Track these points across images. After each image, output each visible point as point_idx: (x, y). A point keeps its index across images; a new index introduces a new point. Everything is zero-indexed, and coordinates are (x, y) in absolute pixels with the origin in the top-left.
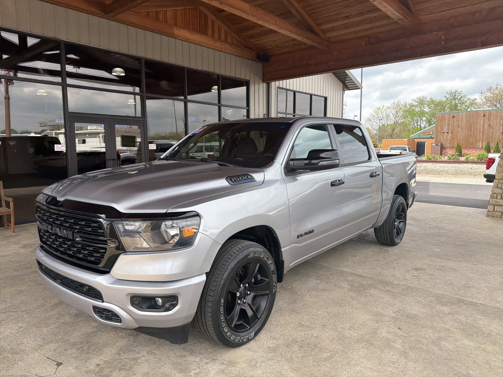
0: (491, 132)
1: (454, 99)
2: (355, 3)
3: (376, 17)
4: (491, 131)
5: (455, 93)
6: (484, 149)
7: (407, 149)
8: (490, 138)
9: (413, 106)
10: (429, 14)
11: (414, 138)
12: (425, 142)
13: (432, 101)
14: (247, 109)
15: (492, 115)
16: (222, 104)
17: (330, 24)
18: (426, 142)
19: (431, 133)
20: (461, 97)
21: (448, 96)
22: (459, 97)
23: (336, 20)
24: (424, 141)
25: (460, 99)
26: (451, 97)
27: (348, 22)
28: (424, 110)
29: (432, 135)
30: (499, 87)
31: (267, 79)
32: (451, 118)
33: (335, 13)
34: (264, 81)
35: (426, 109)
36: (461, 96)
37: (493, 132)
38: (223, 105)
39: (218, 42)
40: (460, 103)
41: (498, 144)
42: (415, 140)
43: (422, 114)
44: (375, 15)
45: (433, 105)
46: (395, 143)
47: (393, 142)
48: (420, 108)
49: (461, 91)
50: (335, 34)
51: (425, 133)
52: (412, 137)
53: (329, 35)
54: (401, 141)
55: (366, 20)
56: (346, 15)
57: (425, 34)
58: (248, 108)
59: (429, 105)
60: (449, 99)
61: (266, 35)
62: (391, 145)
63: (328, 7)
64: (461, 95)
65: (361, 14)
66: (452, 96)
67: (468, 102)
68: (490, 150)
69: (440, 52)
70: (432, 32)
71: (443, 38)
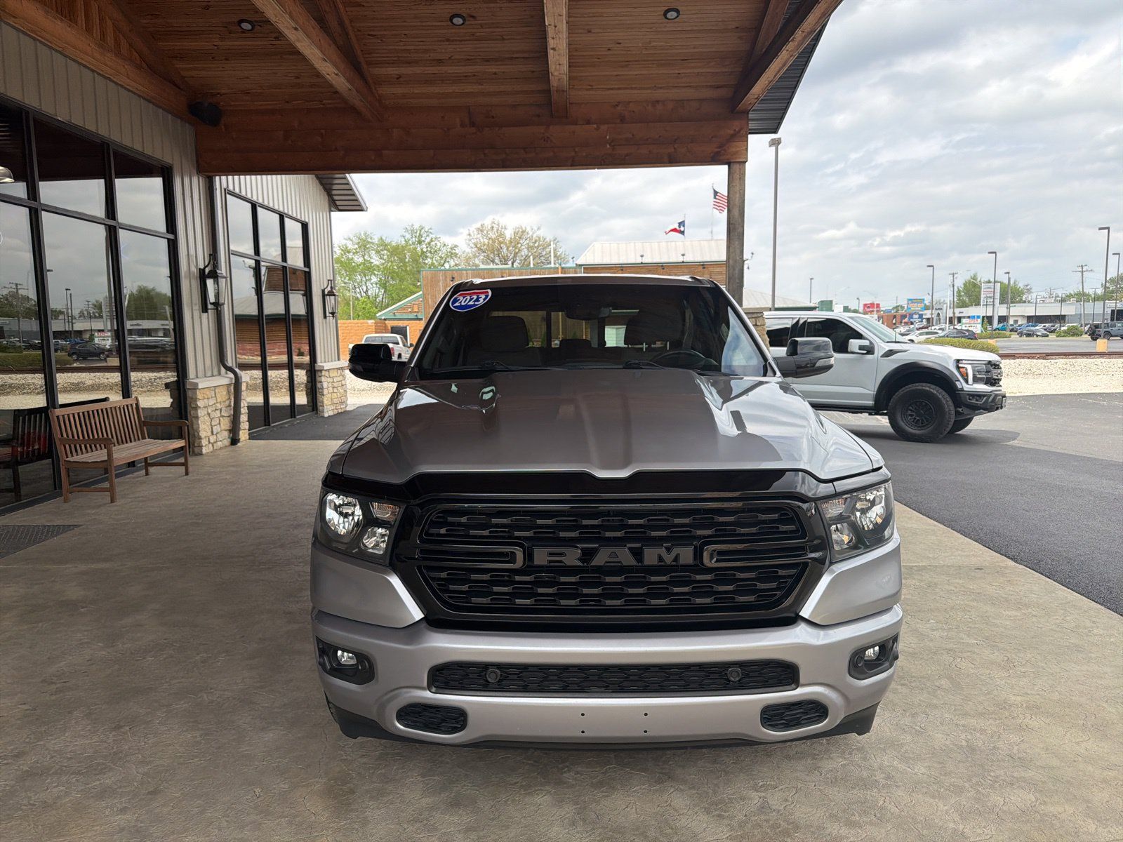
1: (420, 242)
2: (468, 38)
3: (495, 74)
5: (420, 231)
7: (400, 342)
9: (349, 252)
10: (587, 90)
11: (385, 320)
12: (406, 327)
13: (383, 245)
14: (169, 240)
16: (119, 221)
17: (398, 67)
18: (408, 327)
19: (416, 310)
20: (432, 241)
21: (408, 236)
22: (428, 240)
23: (416, 62)
24: (405, 325)
25: (429, 243)
26: (414, 239)
27: (437, 72)
28: (372, 263)
29: (418, 312)
30: (495, 226)
31: (209, 168)
32: (448, 280)
33: (418, 48)
34: (200, 171)
35: (376, 261)
36: (432, 239)
38: (122, 224)
39: (109, 55)
40: (431, 252)
42: (387, 322)
43: (368, 269)
44: (494, 70)
45: (385, 252)
46: (349, 328)
47: (346, 327)
48: (363, 256)
49: (431, 229)
50: (399, 90)
51: (404, 309)
52: (381, 315)
53: (386, 90)
54: (361, 324)
55: (474, 75)
56: (439, 56)
57: (576, 124)
58: (171, 237)
59: (378, 252)
60: (411, 242)
61: (226, 59)
62: (366, 333)
63: (406, 32)
64: (431, 236)
65: (469, 61)
66: (416, 237)
67: (444, 250)
69: (604, 162)
70: (588, 122)
71: (608, 137)
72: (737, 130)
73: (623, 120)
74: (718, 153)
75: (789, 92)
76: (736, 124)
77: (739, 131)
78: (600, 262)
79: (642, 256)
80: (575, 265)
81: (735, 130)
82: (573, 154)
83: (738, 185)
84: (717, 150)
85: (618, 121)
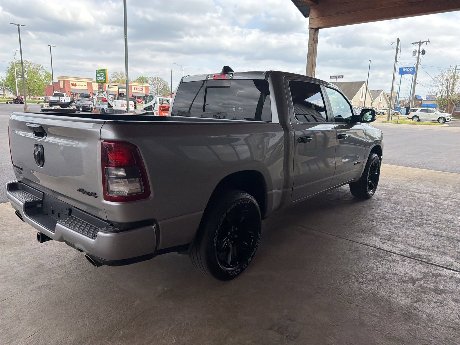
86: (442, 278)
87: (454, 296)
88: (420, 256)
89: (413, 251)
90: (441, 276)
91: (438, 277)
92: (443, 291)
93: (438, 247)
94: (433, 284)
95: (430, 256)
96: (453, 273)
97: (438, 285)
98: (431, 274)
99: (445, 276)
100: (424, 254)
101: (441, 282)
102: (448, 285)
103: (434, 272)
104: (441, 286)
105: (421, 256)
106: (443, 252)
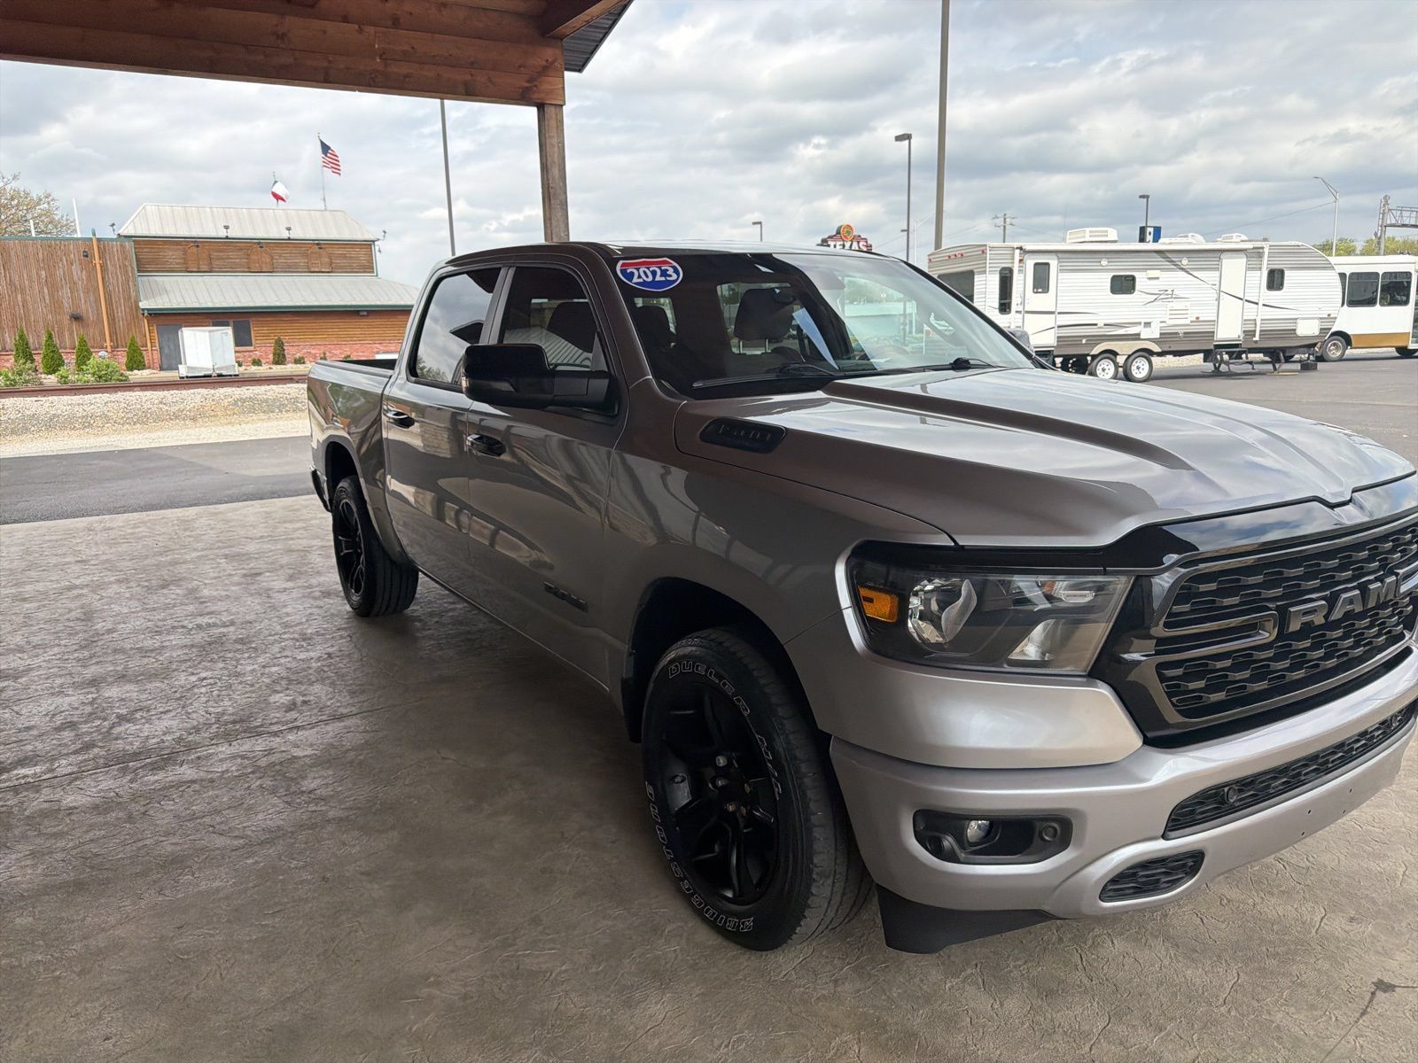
0: (21, 304)
4: (19, 298)
6: (14, 353)
8: (21, 319)
15: (13, 253)
37: (24, 301)
41: (50, 337)
57: (328, 20)
68: (31, 355)
69: (374, 82)
70: (345, 19)
71: (376, 46)
72: (550, 60)
73: (396, 22)
74: (527, 89)
75: (610, 19)
76: (549, 53)
77: (553, 62)
78: (160, 233)
79: (227, 227)
80: (115, 237)
81: (547, 61)
82: (326, 64)
83: (555, 135)
84: (527, 85)
85: (390, 23)
86: (73, 748)
87: (35, 732)
88: (155, 768)
89: (182, 769)
90: (75, 752)
91: (80, 746)
92: (58, 729)
93: (130, 819)
94: (84, 730)
95: (131, 781)
96: (53, 770)
97: (73, 734)
98: (100, 744)
99: (68, 754)
100: (152, 778)
101: (70, 741)
102: (54, 742)
103: (96, 750)
104: (67, 735)
105: (152, 770)
106: (107, 811)
